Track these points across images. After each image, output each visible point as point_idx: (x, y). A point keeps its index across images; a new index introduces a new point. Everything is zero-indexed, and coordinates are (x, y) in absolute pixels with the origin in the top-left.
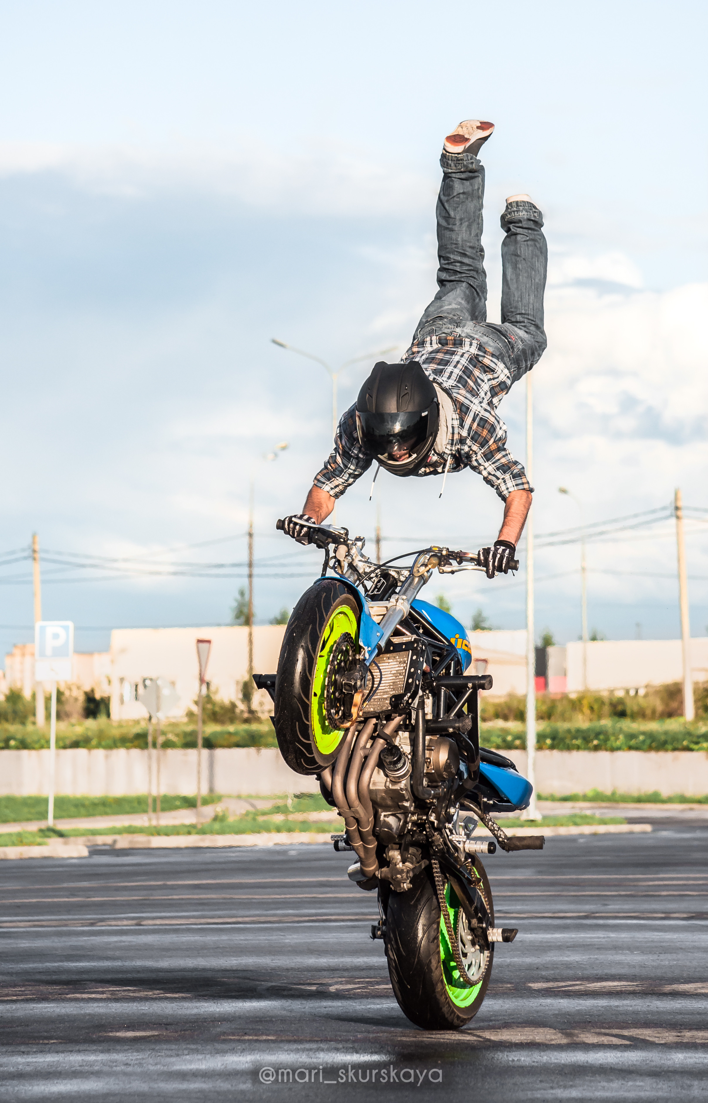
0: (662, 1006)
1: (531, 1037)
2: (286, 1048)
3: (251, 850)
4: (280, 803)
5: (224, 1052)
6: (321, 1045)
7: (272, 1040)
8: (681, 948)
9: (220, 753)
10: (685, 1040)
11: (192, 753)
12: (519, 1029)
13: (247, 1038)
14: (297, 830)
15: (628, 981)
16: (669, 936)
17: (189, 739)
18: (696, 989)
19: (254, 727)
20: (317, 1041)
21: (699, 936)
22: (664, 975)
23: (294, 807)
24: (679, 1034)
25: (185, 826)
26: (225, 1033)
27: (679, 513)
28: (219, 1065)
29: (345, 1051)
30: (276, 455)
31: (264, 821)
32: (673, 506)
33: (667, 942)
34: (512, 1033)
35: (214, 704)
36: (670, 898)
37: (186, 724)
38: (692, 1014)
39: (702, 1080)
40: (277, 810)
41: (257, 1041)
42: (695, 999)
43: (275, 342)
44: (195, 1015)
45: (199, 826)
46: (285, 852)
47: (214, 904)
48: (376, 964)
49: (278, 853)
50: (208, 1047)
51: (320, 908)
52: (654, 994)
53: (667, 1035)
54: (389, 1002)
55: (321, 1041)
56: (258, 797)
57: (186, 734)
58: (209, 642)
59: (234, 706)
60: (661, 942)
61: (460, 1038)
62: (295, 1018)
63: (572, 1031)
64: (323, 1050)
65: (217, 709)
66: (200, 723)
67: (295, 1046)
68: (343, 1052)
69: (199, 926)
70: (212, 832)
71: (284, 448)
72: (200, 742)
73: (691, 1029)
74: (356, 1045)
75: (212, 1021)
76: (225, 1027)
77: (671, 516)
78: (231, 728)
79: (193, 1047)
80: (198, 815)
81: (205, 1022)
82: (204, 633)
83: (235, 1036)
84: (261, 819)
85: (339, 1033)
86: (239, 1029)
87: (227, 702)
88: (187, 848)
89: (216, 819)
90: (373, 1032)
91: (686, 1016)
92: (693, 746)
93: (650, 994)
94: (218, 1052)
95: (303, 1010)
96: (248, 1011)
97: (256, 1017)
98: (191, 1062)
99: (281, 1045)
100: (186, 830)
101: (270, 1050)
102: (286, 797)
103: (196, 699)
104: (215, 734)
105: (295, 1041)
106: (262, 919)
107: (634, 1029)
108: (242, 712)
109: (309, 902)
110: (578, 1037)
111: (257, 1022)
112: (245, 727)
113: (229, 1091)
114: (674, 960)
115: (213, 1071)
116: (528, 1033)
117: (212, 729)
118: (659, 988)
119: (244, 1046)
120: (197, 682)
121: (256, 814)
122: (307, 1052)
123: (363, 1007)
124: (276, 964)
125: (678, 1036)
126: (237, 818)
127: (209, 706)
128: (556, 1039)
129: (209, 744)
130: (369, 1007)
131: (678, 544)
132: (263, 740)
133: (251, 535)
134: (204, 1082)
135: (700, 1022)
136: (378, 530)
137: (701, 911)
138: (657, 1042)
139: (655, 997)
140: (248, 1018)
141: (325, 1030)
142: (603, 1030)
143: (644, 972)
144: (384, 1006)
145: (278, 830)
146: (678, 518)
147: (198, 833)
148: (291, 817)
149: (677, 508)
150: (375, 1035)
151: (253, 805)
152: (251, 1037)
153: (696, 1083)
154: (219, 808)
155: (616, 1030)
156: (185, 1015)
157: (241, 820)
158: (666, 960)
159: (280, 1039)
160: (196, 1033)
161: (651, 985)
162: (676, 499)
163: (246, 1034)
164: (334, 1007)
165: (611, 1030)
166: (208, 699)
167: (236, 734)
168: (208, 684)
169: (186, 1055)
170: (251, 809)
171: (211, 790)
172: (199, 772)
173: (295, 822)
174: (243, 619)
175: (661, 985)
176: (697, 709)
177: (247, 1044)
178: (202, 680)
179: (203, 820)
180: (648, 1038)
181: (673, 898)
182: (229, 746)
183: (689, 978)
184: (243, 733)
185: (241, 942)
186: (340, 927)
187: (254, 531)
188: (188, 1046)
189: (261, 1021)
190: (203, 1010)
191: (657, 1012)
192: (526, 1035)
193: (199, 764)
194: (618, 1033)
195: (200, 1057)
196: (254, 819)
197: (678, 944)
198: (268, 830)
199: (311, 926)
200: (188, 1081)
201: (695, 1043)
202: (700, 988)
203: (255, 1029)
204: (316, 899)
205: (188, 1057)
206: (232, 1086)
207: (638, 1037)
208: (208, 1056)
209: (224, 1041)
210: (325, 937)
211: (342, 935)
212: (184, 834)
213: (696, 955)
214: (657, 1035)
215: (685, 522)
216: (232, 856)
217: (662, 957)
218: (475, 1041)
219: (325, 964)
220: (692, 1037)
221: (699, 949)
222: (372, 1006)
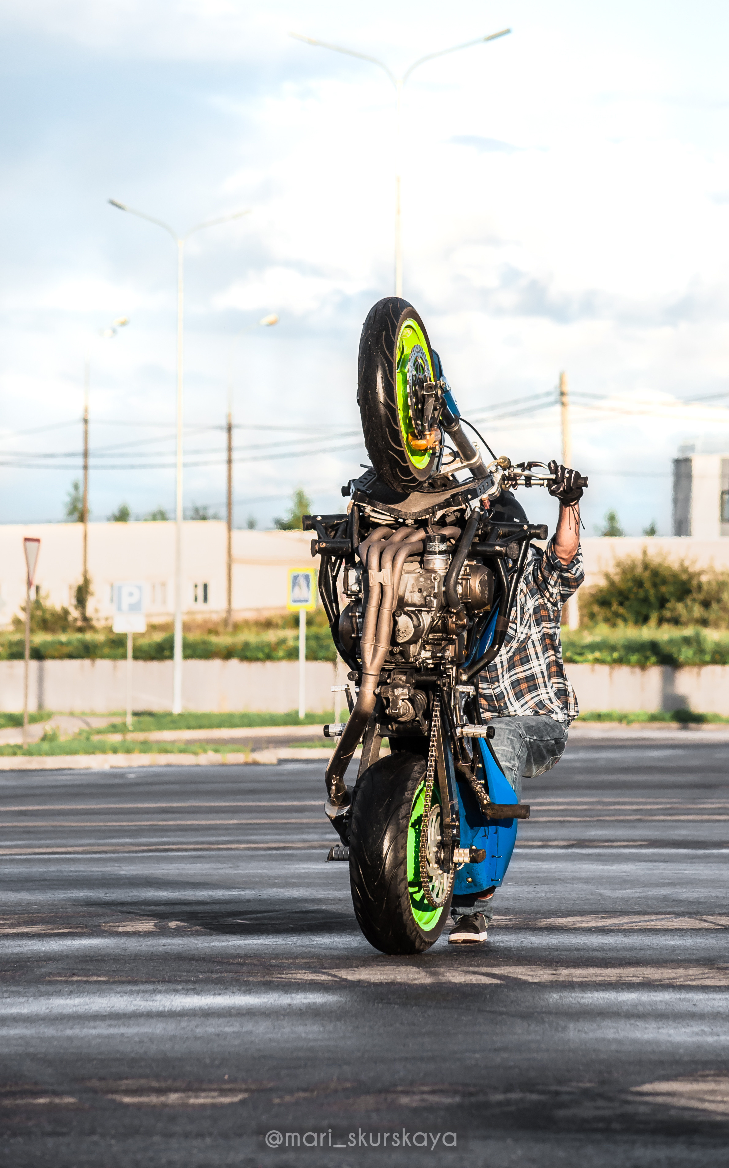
0: (537, 942)
1: (392, 977)
2: (118, 989)
3: (86, 773)
4: (117, 720)
5: (48, 994)
6: (159, 987)
7: (104, 981)
8: (560, 879)
9: (50, 665)
10: (561, 979)
11: (18, 665)
12: (379, 968)
13: (75, 978)
14: (136, 750)
15: (499, 915)
16: (545, 866)
17: (15, 649)
18: (574, 923)
19: (88, 636)
20: (154, 982)
21: (579, 866)
22: (540, 908)
23: (133, 725)
24: (554, 972)
25: (9, 746)
26: (50, 973)
27: (565, 399)
28: (43, 1008)
29: (185, 992)
30: (114, 331)
31: (100, 742)
32: (558, 390)
33: (544, 872)
34: (371, 972)
35: (44, 611)
36: (549, 824)
37: (13, 633)
38: (570, 950)
39: (578, 1021)
40: (114, 728)
41: (86, 982)
42: (573, 933)
43: (113, 203)
44: (17, 954)
45: (26, 747)
46: (122, 775)
47: (41, 832)
48: (222, 898)
49: (114, 775)
50: (32, 989)
51: (162, 837)
52: (528, 928)
53: (542, 972)
54: (235, 939)
55: (159, 982)
56: (93, 714)
57: (11, 644)
58: (37, 540)
59: (66, 612)
60: (537, 872)
61: (313, 978)
62: (131, 957)
63: (438, 969)
64: (160, 992)
65: (48, 616)
66: (28, 632)
67: (129, 988)
68: (183, 994)
69: (25, 857)
70: (40, 753)
71: (124, 324)
72: (27, 653)
73: (567, 967)
74: (197, 986)
75: (36, 961)
76: (51, 967)
77: (556, 402)
78: (63, 638)
79: (13, 989)
80: (25, 734)
81: (29, 961)
82: (32, 532)
83: (61, 977)
84: (95, 738)
85: (178, 973)
86: (67, 969)
87: (58, 608)
88: (12, 771)
89: (44, 738)
90: (217, 972)
91: (563, 953)
92: (577, 658)
93: (525, 929)
94: (43, 994)
95: (139, 948)
96: (77, 950)
97: (87, 956)
98: (12, 1005)
99: (114, 987)
100: (11, 750)
101: (101, 992)
102: (125, 714)
103: (24, 604)
104: (45, 644)
105: (130, 982)
106: (96, 849)
107: (505, 967)
108: (75, 620)
109: (149, 830)
110: (443, 976)
111: (87, 961)
112: (79, 636)
113: (53, 1038)
114: (551, 892)
115: (36, 1015)
116: (388, 972)
117: (40, 638)
118: (533, 923)
119: (71, 988)
120: (24, 587)
121: (89, 734)
122: (142, 994)
123: (207, 945)
124: (110, 898)
125: (554, 974)
126: (69, 737)
127: (39, 613)
128: (419, 979)
129: (38, 655)
130: (213, 944)
131: (563, 433)
132: (99, 652)
133: (86, 421)
134: (26, 1027)
135: (578, 958)
136: (229, 416)
137: (583, 838)
138: (530, 981)
139: (529, 932)
140: (77, 957)
141: (163, 969)
142: (471, 969)
143: (518, 906)
144: (230, 943)
145: (115, 751)
146: (563, 404)
147: (24, 754)
148: (130, 736)
149: (562, 394)
150: (219, 975)
151: (88, 724)
152: (80, 978)
153: (571, 1025)
154: (48, 727)
155: (486, 968)
156: (6, 954)
157: (74, 739)
158: (543, 892)
159: (112, 980)
160: (18, 974)
161: (526, 919)
162: (561, 382)
163: (74, 974)
164: (174, 945)
165: (480, 968)
166: (38, 604)
167: (68, 643)
168: (38, 588)
169: (6, 998)
170: (85, 727)
171: (40, 706)
172: (26, 687)
173: (134, 742)
174: (76, 516)
175: (536, 919)
176: (582, 616)
177: (75, 986)
178: (29, 584)
179: (29, 740)
180: (520, 977)
181: (552, 824)
182: (61, 657)
183: (567, 911)
184: (76, 643)
185: (71, 874)
186: (183, 857)
187: (90, 417)
188: (9, 988)
189: (91, 961)
190: (26, 948)
191: (532, 948)
192: (386, 974)
193: (26, 677)
194: (487, 971)
195: (22, 1000)
196: (88, 739)
197: (556, 875)
198: (103, 751)
199: (150, 856)
200: (8, 1026)
201: (572, 981)
202: (579, 922)
203: (84, 969)
204: (157, 827)
205: (8, 1000)
206: (57, 1031)
207: (509, 975)
208: (31, 999)
209: (50, 983)
210: (165, 867)
211: (183, 866)
212: (9, 755)
213: (575, 886)
214: (531, 973)
215: (571, 408)
216: (64, 779)
217: (539, 888)
218: (331, 981)
219: (165, 898)
220: (570, 975)
221: (579, 880)
222: (216, 944)
